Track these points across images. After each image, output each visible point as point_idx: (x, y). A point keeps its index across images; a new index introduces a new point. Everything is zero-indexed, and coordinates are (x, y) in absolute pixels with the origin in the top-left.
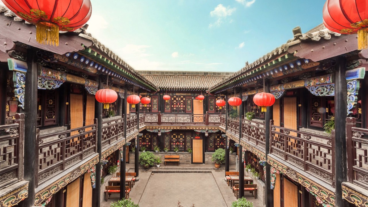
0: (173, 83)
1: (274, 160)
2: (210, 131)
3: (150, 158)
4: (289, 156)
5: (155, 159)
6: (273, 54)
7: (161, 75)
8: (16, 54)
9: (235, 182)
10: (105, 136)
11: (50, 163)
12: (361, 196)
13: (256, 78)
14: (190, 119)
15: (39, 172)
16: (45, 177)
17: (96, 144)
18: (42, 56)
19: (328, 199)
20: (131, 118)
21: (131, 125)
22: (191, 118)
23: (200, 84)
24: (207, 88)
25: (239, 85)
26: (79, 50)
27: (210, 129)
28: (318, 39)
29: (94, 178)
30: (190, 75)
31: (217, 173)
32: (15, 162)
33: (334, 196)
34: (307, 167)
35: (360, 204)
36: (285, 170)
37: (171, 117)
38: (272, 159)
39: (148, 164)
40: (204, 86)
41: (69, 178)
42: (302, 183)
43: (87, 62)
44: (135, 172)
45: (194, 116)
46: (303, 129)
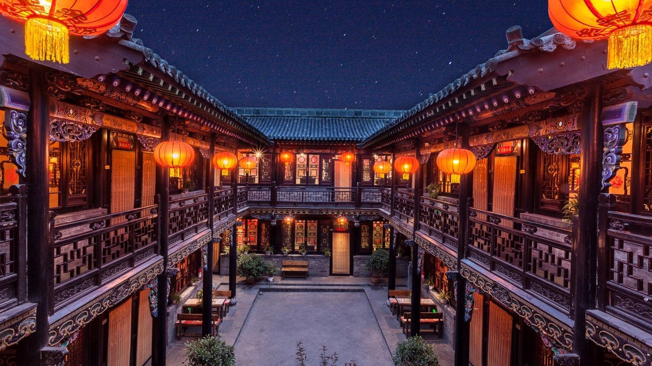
0: (299, 130)
1: (471, 270)
2: (363, 218)
3: (257, 266)
4: (498, 264)
5: (266, 268)
6: (472, 77)
7: (277, 116)
8: (10, 78)
9: (405, 308)
10: (174, 225)
11: (75, 273)
12: (617, 333)
13: (444, 122)
14: (328, 196)
15: (55, 288)
16: (66, 297)
17: (157, 241)
18: (55, 81)
19: (561, 339)
20: (223, 194)
21: (223, 206)
22: (331, 193)
23: (347, 132)
24: (359, 140)
25: (414, 134)
26: (120, 71)
27: (363, 213)
28: (551, 49)
29: (154, 299)
30: (329, 116)
31: (374, 292)
32: (11, 271)
33: (571, 334)
34: (527, 283)
35: (615, 348)
36: (490, 288)
37: (295, 193)
38: (468, 267)
39: (254, 275)
40: (354, 135)
41: (109, 299)
42: (518, 311)
43: (138, 93)
44: (230, 290)
45: (335, 190)
46: (526, 215)
